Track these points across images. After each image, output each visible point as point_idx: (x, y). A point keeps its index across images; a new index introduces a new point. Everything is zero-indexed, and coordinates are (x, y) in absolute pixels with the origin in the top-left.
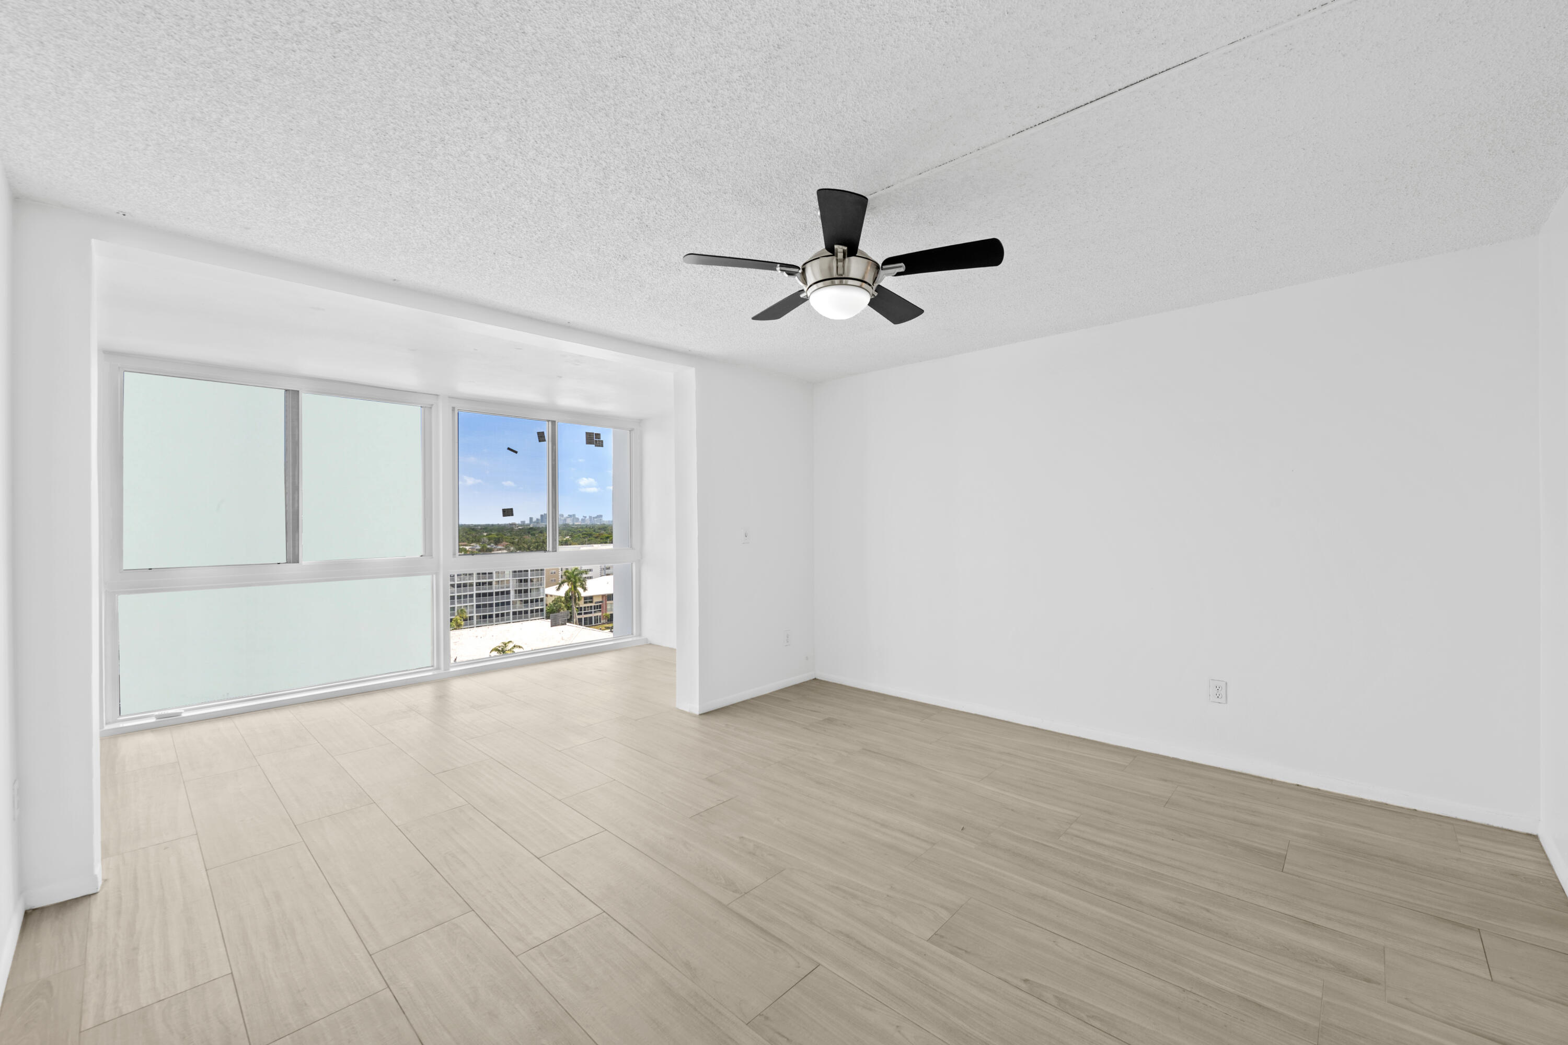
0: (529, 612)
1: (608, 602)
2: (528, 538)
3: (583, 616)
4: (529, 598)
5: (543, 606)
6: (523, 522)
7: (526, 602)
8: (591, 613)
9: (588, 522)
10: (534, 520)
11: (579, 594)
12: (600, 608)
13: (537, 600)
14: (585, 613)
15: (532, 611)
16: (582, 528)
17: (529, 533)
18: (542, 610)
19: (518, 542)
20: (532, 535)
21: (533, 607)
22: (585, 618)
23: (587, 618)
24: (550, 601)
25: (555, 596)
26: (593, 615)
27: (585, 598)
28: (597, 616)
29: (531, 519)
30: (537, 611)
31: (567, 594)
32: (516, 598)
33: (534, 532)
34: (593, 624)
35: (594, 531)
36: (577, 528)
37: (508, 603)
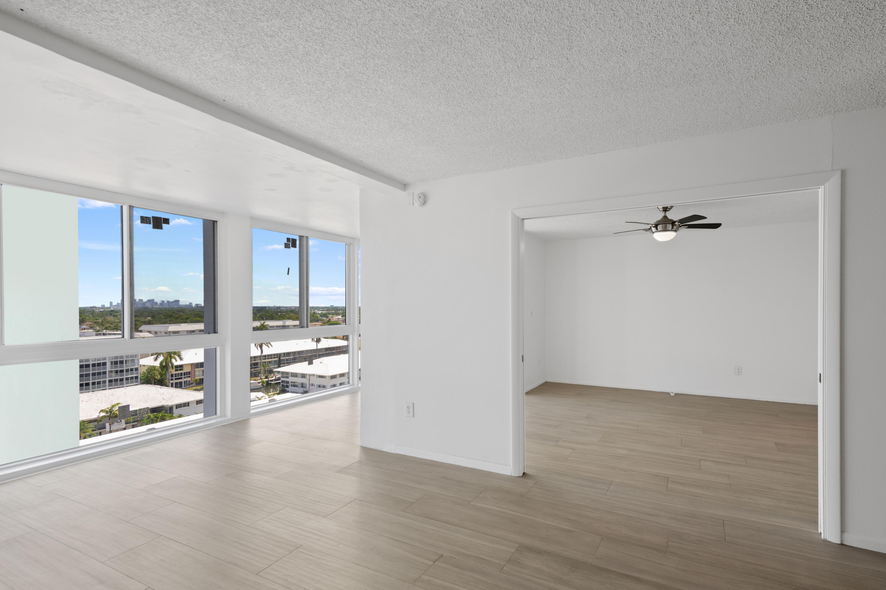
0: (125, 379)
1: (196, 369)
2: (110, 318)
3: (174, 381)
4: (125, 368)
5: (137, 374)
6: (103, 307)
7: (122, 371)
8: (181, 378)
9: (167, 306)
10: (114, 304)
11: (172, 364)
12: (189, 374)
13: (132, 370)
14: (176, 379)
15: (127, 379)
16: (162, 310)
17: (111, 314)
18: (136, 378)
19: (102, 322)
20: (114, 316)
21: (129, 375)
22: (175, 383)
23: (177, 383)
24: (144, 370)
25: (148, 366)
26: (183, 380)
27: (177, 367)
28: (187, 381)
29: (111, 303)
30: (132, 378)
31: (161, 363)
32: (112, 369)
33: (116, 314)
34: (183, 387)
35: (174, 313)
36: (156, 311)
37: (105, 373)
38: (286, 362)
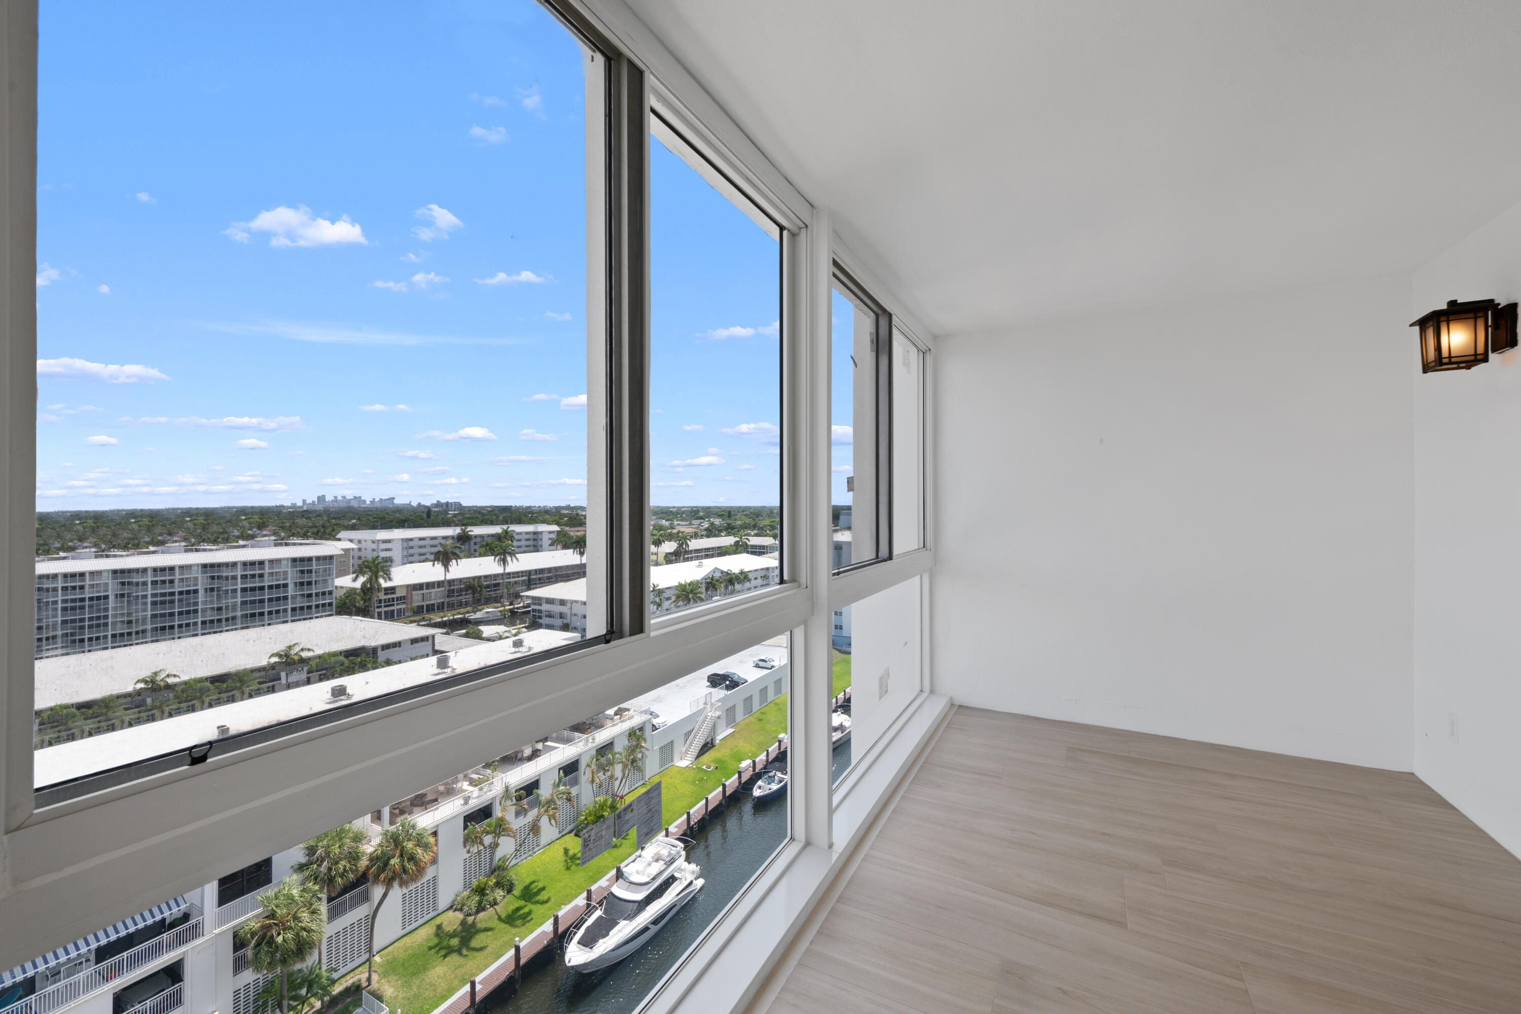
0: (314, 607)
1: (414, 593)
2: (301, 522)
3: (383, 610)
4: (314, 592)
5: (332, 599)
6: (294, 506)
7: (310, 595)
8: (393, 605)
9: (379, 505)
10: (307, 502)
11: (379, 585)
12: (404, 600)
13: (324, 593)
14: (385, 606)
15: (317, 606)
16: (371, 511)
17: (303, 516)
18: (330, 604)
19: (290, 526)
20: (307, 518)
21: (319, 601)
22: (385, 612)
23: (388, 611)
24: (340, 594)
25: (346, 587)
26: (395, 608)
27: (386, 589)
28: (401, 609)
29: (304, 501)
30: (324, 605)
31: (364, 584)
32: (296, 592)
33: (309, 515)
34: (396, 617)
35: (387, 514)
36: (364, 511)
37: (286, 598)
38: (538, 582)
